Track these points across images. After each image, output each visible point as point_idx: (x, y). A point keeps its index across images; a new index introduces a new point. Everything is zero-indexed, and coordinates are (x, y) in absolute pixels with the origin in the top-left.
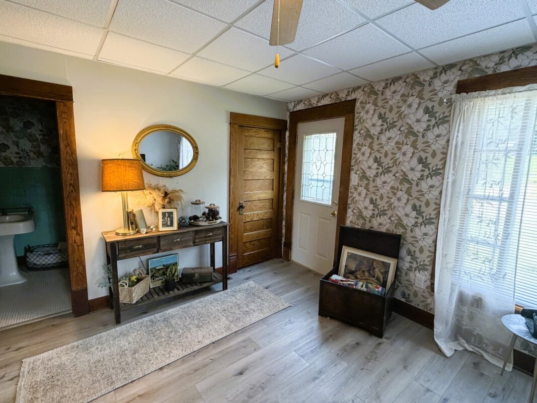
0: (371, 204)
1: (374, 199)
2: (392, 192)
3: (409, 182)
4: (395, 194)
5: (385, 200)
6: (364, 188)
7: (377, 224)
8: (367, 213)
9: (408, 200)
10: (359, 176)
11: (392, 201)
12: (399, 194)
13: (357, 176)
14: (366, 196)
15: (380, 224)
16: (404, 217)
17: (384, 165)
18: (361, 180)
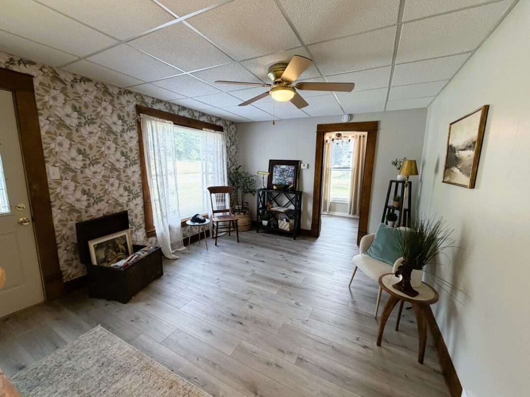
0: (84, 194)
1: (87, 189)
2: (105, 180)
3: (117, 170)
4: (107, 181)
5: (99, 188)
6: (72, 181)
7: (95, 211)
8: (81, 205)
9: (120, 184)
10: (60, 168)
11: (106, 187)
12: (111, 180)
13: (58, 168)
14: (76, 189)
15: (99, 210)
16: (119, 198)
17: (90, 157)
18: (64, 172)
